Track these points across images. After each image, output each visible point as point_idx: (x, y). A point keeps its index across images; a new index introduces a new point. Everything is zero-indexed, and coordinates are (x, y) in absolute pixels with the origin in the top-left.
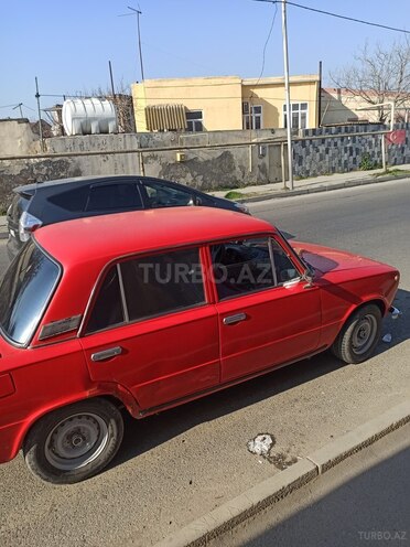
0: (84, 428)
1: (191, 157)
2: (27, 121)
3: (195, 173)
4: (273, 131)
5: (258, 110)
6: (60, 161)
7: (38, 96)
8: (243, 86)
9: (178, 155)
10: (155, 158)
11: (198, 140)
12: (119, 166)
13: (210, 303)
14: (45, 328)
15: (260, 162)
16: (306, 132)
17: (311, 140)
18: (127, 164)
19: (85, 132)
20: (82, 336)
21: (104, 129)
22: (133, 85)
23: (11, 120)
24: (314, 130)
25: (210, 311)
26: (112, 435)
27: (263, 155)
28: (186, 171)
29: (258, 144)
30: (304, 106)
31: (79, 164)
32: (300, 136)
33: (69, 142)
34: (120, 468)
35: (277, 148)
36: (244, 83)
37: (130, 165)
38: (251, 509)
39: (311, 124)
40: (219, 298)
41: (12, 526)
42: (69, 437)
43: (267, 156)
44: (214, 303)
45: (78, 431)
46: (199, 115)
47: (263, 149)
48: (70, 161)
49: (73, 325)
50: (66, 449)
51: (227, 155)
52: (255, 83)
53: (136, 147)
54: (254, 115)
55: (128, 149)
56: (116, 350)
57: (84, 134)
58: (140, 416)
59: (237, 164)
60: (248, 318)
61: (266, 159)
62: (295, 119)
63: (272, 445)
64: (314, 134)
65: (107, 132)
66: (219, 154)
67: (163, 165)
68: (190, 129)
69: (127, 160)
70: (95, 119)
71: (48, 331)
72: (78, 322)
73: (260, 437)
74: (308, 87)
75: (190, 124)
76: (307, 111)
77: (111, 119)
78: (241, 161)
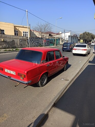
1: (5, 40)
3: (6, 44)
4: (23, 37)
8: (14, 26)
9: (2, 39)
11: (7, 37)
27: (21, 42)
28: (4, 44)
29: (20, 39)
30: (27, 32)
46: (4, 31)
51: (13, 41)
54: (16, 33)
58: (49, 76)
62: (26, 35)
66: (12, 40)
68: (1, 34)
76: (28, 34)
78: (17, 42)
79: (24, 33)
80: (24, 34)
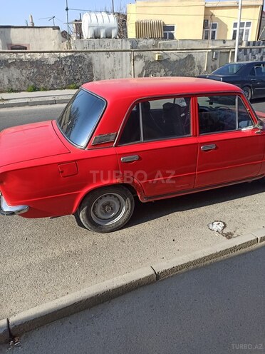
0: (113, 203)
1: (165, 57)
2: (58, 28)
3: (167, 70)
4: (224, 42)
5: (214, 26)
6: (80, 56)
7: (67, 9)
8: (206, 7)
9: (157, 56)
10: (141, 57)
11: (171, 45)
12: (117, 62)
13: (193, 136)
14: (96, 138)
15: (213, 64)
16: (249, 44)
17: (251, 49)
18: (122, 60)
19: (96, 36)
20: (116, 146)
21: (109, 35)
22: (128, 5)
23: (48, 27)
24: (254, 42)
25: (193, 141)
26: (128, 209)
27: (215, 59)
28: (161, 68)
29: (213, 50)
30: (249, 24)
31: (91, 59)
32: (244, 46)
33: (86, 43)
34: (130, 229)
35: (226, 54)
36: (207, 5)
37: (124, 61)
38: (216, 254)
39: (252, 37)
40: (200, 133)
41: (72, 249)
42: (104, 206)
43: (218, 60)
44: (196, 136)
45: (109, 204)
46: (172, 28)
47: (216, 54)
48: (86, 56)
49: (111, 139)
50: (102, 213)
51: (190, 57)
52: (215, 5)
53: (129, 48)
54: (211, 30)
55: (124, 49)
56: (135, 157)
57: (96, 38)
58: (144, 201)
59: (197, 64)
60: (217, 148)
61: (217, 62)
62: (241, 34)
63: (224, 227)
64: (254, 45)
65: (110, 38)
66: (185, 56)
67: (146, 62)
68: (165, 38)
69: (122, 58)
70: (103, 27)
71: (97, 140)
72: (114, 137)
73: (216, 223)
74: (253, 9)
75: (165, 34)
76: (250, 28)
77: (114, 28)
78: (199, 62)
79: (237, 29)
80: (235, 32)
